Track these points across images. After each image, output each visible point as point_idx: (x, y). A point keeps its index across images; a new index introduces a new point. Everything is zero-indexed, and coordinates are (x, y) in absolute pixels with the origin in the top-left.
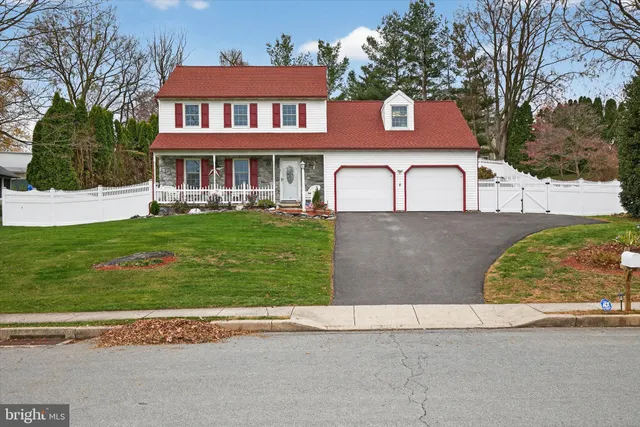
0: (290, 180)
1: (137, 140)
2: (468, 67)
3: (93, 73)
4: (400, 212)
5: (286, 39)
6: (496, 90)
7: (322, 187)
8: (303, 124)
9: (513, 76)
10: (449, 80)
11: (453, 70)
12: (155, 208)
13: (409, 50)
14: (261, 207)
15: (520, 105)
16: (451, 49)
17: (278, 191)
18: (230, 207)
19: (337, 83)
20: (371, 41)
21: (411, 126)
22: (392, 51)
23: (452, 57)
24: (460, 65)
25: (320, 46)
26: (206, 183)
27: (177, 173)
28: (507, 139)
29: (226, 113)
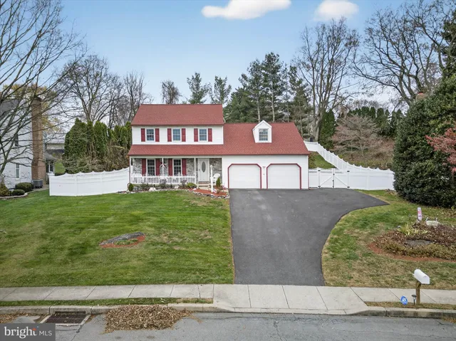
0: (204, 170)
1: (119, 137)
2: (297, 90)
3: (95, 93)
4: (264, 190)
5: (197, 75)
6: (314, 103)
7: (221, 174)
8: (210, 140)
9: (324, 95)
10: (287, 97)
11: (289, 91)
12: (131, 187)
13: (265, 81)
14: (188, 187)
15: (326, 111)
16: (288, 79)
17: (197, 176)
18: (171, 186)
19: (225, 99)
20: (244, 76)
21: (270, 140)
22: (256, 81)
23: (289, 84)
24: (293, 89)
25: (216, 79)
26: (158, 173)
27: (143, 167)
28: (320, 129)
29: (169, 134)
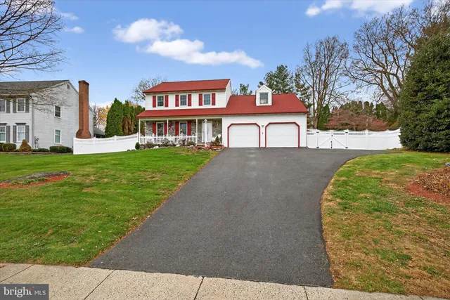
2: (301, 91)
4: (262, 148)
6: (313, 100)
8: (214, 104)
9: (321, 93)
12: (138, 146)
14: (188, 145)
15: (324, 106)
16: (294, 84)
18: (173, 145)
21: (270, 103)
23: (295, 88)
24: (298, 91)
25: (241, 86)
28: (318, 120)
29: (177, 100)
